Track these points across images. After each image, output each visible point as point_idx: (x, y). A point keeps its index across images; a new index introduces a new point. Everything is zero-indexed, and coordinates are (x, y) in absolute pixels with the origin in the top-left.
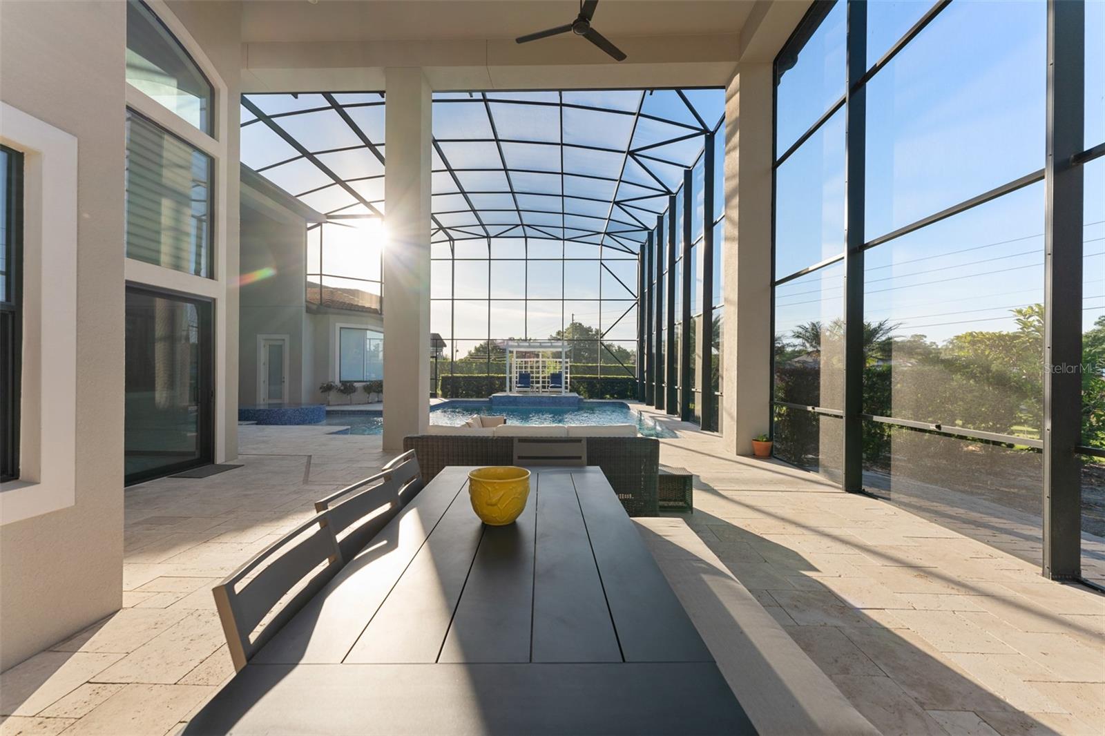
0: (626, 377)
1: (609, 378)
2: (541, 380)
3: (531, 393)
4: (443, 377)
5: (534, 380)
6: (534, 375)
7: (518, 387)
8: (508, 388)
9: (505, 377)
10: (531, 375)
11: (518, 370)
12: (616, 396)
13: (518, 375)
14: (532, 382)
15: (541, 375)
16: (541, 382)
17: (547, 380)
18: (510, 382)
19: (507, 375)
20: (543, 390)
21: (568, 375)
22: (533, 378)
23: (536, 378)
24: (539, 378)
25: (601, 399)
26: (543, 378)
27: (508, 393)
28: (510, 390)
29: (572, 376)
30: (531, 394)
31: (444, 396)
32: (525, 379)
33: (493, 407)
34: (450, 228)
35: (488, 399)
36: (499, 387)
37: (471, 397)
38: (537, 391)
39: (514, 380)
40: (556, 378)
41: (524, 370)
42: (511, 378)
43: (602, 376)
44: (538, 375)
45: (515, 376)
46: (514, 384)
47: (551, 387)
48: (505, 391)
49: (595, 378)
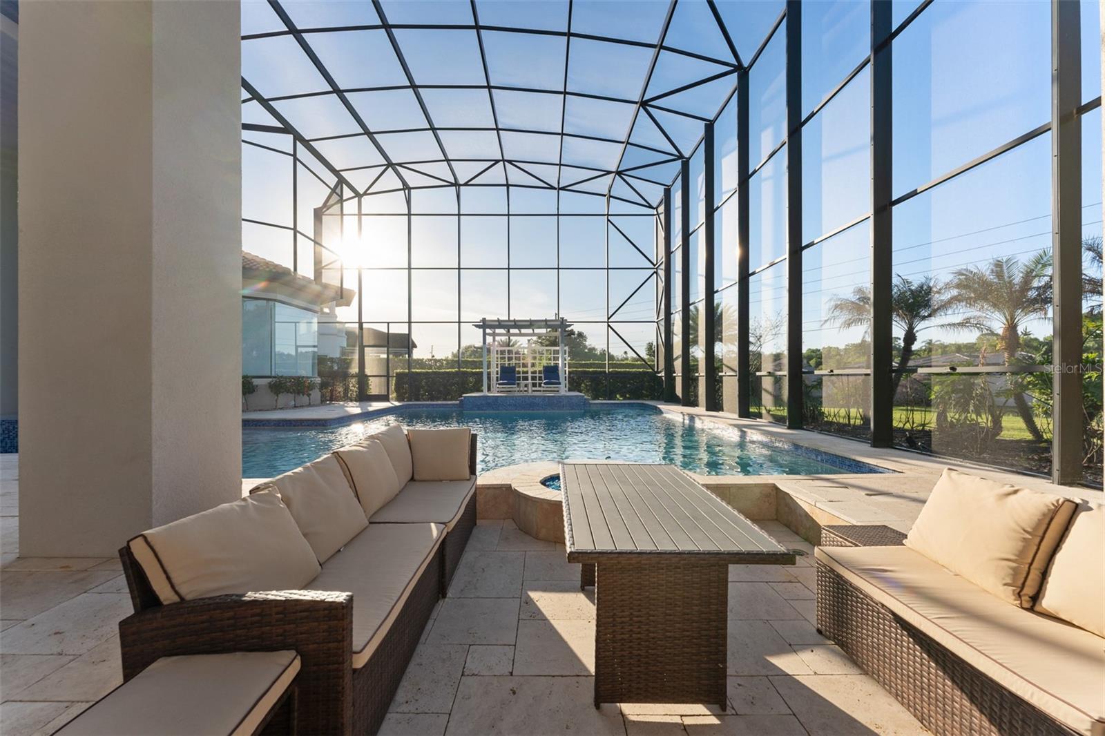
0: (641, 370)
1: (620, 372)
2: (530, 375)
3: (518, 391)
4: (397, 374)
5: (521, 375)
6: (521, 369)
7: (499, 384)
8: (485, 387)
9: (482, 373)
10: (517, 369)
11: (499, 363)
12: (628, 396)
13: (499, 369)
14: (519, 378)
15: (530, 369)
16: (530, 378)
17: (537, 375)
18: (489, 378)
19: (485, 370)
20: (534, 389)
21: (567, 369)
22: (519, 372)
23: (524, 372)
24: (527, 372)
25: (610, 399)
26: (532, 373)
27: (485, 393)
28: (489, 389)
29: (570, 370)
30: (517, 394)
31: (398, 399)
32: (509, 374)
33: (464, 412)
34: (400, 165)
35: (458, 402)
36: (474, 386)
37: (437, 400)
38: (526, 390)
39: (494, 376)
40: (551, 373)
41: (507, 362)
42: (489, 374)
43: (611, 370)
44: (525, 369)
45: (495, 371)
46: (494, 382)
47: (545, 384)
48: (482, 391)
49: (601, 372)
